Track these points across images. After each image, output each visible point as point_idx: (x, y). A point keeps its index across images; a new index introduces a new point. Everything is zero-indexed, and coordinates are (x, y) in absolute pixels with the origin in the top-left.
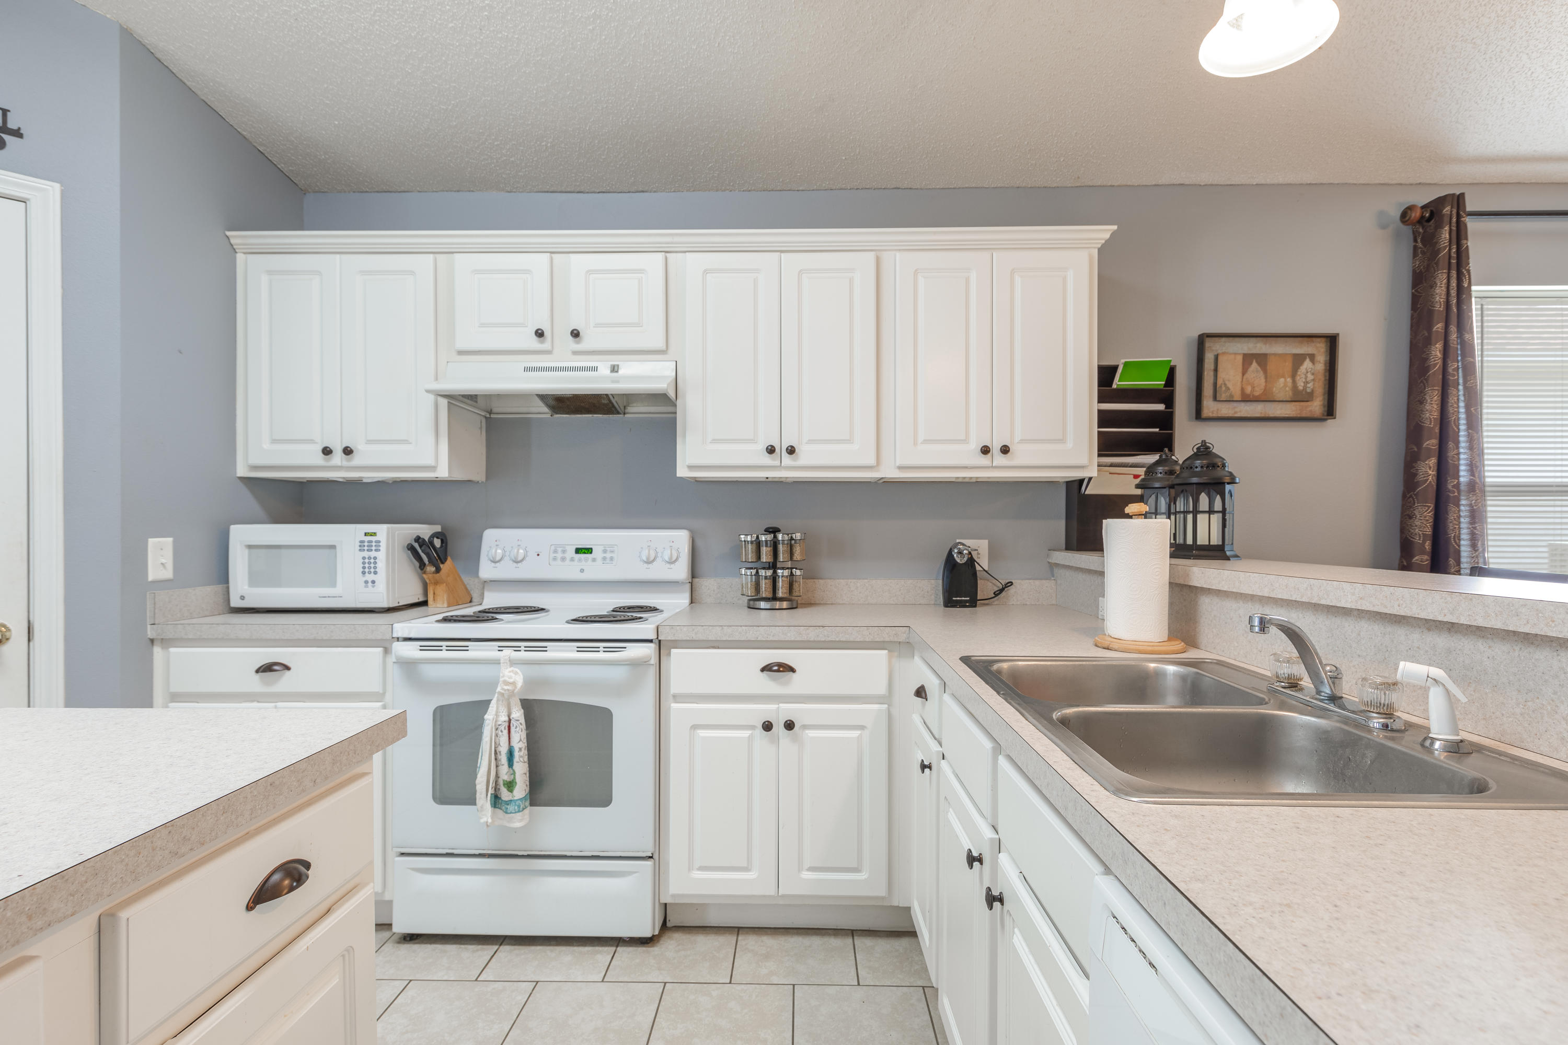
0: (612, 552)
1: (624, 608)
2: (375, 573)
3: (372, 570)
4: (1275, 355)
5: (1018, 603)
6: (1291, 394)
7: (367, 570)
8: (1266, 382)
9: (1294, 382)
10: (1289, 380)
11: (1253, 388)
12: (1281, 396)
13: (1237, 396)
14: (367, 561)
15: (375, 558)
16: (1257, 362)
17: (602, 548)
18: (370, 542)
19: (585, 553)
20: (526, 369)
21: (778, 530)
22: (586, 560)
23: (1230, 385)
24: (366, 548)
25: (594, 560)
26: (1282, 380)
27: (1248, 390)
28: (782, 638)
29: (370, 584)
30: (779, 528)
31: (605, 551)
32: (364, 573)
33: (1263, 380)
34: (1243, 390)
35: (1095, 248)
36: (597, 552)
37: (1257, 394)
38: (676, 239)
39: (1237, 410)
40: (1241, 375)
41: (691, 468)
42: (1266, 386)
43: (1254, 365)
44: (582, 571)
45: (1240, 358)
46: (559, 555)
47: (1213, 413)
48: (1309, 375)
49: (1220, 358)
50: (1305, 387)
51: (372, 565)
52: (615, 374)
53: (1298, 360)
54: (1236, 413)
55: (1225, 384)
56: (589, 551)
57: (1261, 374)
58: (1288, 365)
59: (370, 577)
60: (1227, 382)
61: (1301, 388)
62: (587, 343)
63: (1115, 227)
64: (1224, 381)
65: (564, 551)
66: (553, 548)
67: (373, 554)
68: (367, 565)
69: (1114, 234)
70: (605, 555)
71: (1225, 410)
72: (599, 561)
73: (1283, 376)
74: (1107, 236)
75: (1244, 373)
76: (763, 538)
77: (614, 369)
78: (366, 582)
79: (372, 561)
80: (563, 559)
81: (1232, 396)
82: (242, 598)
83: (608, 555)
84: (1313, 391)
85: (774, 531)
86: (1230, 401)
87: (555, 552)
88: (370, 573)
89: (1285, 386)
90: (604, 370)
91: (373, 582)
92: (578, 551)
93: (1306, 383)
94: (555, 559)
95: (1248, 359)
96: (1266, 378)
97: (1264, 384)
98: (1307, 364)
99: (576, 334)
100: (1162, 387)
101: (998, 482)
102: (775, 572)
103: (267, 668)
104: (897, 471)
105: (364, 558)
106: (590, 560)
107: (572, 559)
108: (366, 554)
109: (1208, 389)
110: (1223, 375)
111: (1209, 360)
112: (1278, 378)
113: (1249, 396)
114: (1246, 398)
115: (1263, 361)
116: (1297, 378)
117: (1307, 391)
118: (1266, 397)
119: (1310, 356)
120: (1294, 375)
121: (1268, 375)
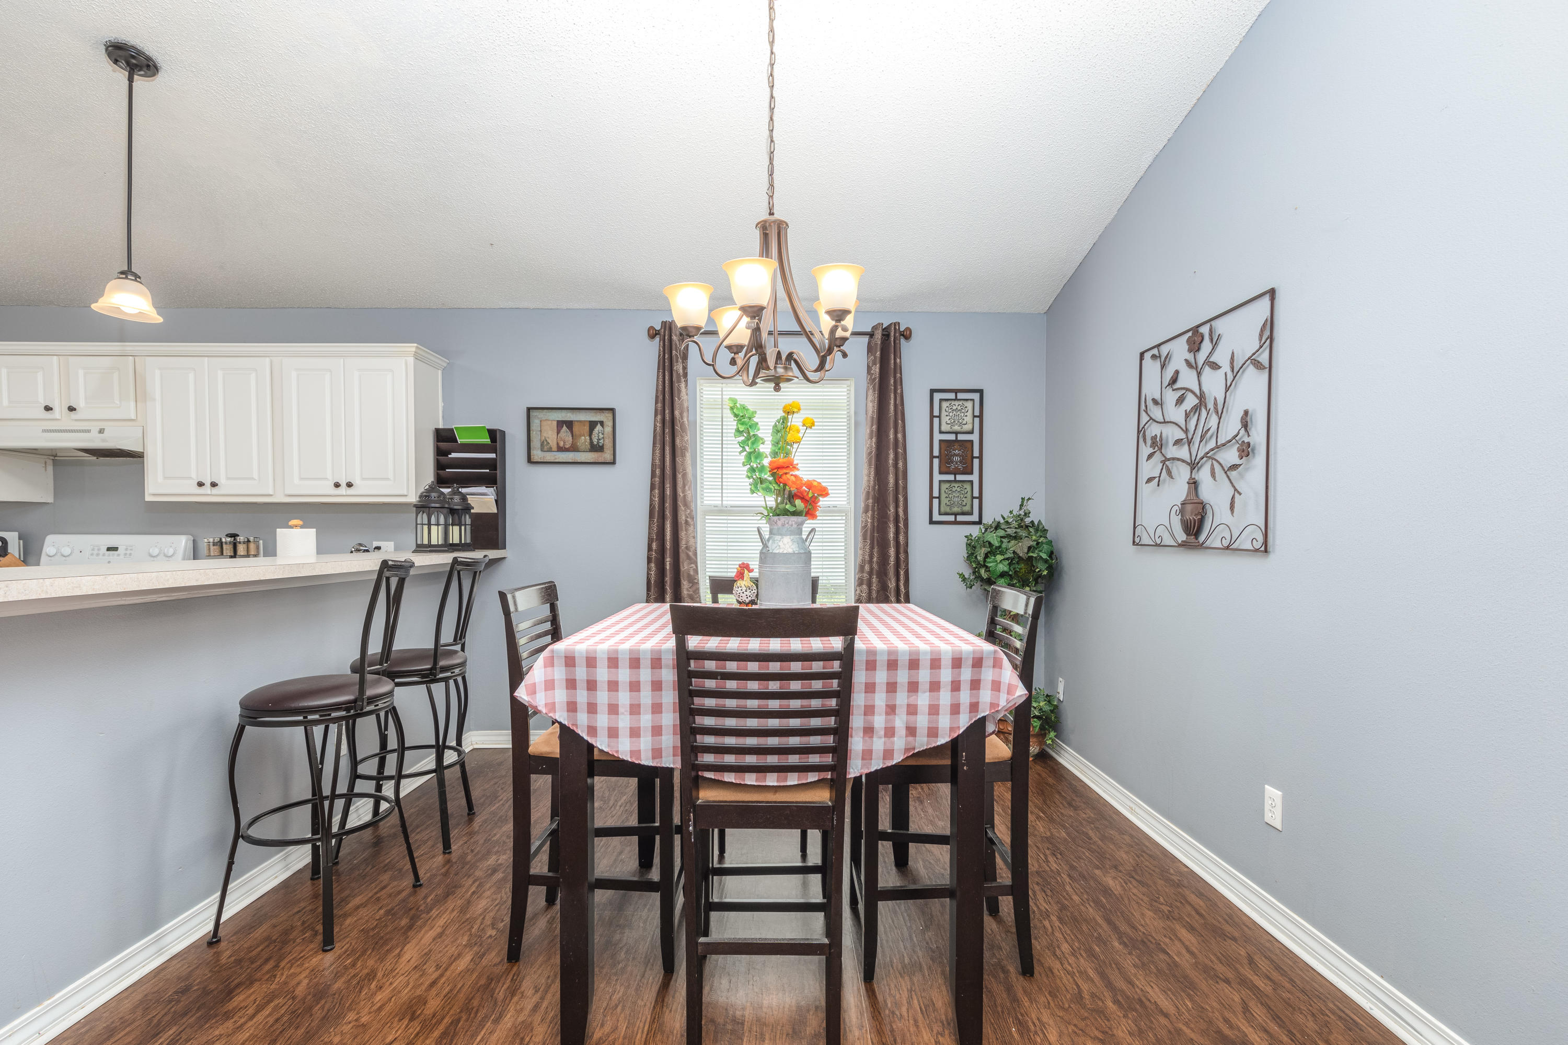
0: (131, 550)
4: (580, 421)
9: (591, 439)
10: (588, 438)
12: (583, 448)
16: (566, 425)
17: (125, 547)
19: (113, 550)
20: (44, 431)
21: (237, 535)
22: (113, 555)
25: (118, 555)
26: (583, 437)
27: (561, 444)
31: (126, 549)
33: (571, 438)
36: (121, 550)
37: (567, 447)
40: (556, 434)
41: (155, 495)
42: (573, 442)
43: (565, 427)
44: (109, 562)
45: (555, 423)
46: (96, 552)
47: (540, 459)
48: (600, 434)
49: (542, 423)
50: (598, 443)
52: (104, 435)
53: (593, 425)
54: (556, 459)
56: (116, 549)
57: (569, 434)
58: (587, 428)
61: (595, 443)
63: (421, 344)
64: (545, 438)
65: (99, 550)
66: (92, 547)
70: (126, 552)
71: (549, 457)
72: (122, 556)
73: (584, 435)
74: (417, 349)
75: (558, 433)
76: (224, 540)
77: (101, 431)
80: (98, 555)
81: (551, 448)
83: (128, 552)
84: (603, 445)
85: (234, 536)
86: (550, 450)
87: (93, 550)
89: (585, 441)
90: (95, 433)
92: (109, 549)
94: (92, 554)
95: (560, 424)
96: (573, 436)
97: (571, 440)
99: (71, 409)
100: (490, 443)
101: (400, 504)
104: (286, 497)
106: (116, 555)
107: (103, 555)
109: (536, 443)
110: (545, 434)
111: (535, 424)
112: (581, 436)
113: (562, 448)
114: (560, 449)
115: (570, 424)
116: (593, 436)
117: (600, 445)
118: (574, 448)
119: (602, 423)
120: (590, 435)
121: (574, 434)
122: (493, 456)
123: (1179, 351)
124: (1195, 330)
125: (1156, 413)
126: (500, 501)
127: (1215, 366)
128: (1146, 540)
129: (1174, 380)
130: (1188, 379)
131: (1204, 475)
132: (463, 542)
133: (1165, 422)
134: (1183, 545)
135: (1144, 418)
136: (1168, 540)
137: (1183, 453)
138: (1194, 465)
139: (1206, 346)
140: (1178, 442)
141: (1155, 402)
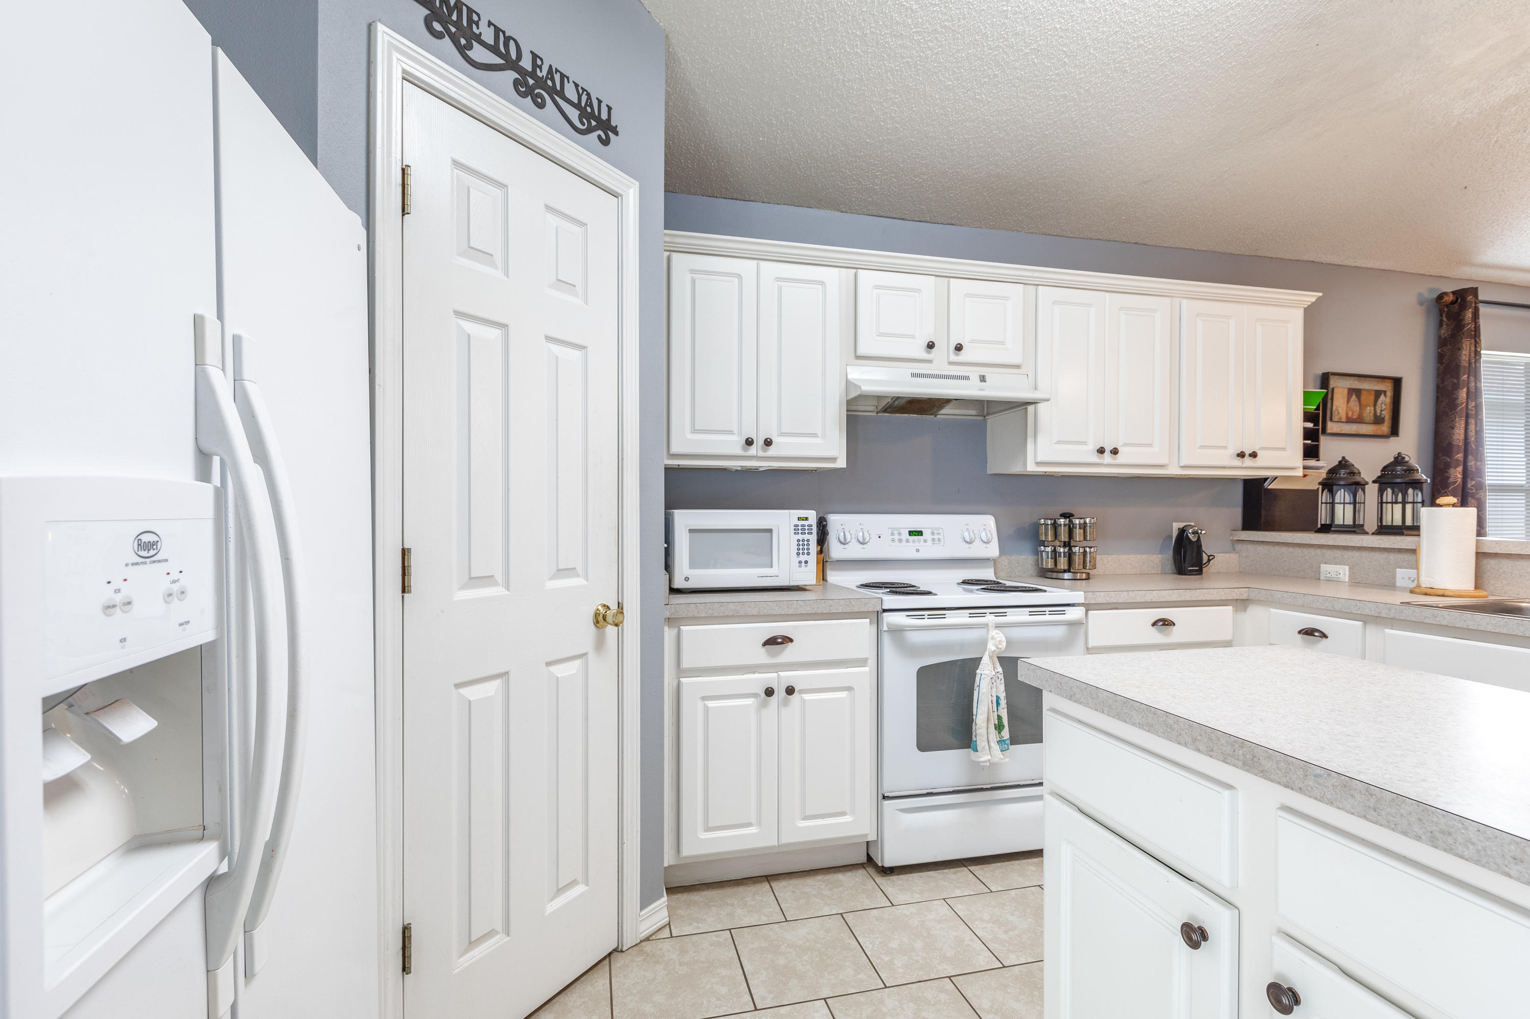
0: (939, 534)
1: (972, 580)
2: (808, 554)
3: (806, 551)
4: (1365, 390)
5: (1216, 571)
7: (801, 551)
8: (1360, 409)
9: (1375, 410)
10: (1372, 408)
13: (1344, 419)
14: (801, 543)
15: (808, 540)
16: (1355, 394)
17: (930, 531)
18: (803, 526)
19: (915, 535)
20: (914, 375)
21: (1072, 515)
22: (919, 541)
24: (800, 531)
25: (925, 541)
26: (1368, 408)
27: (1350, 414)
28: (1169, 599)
29: (803, 564)
30: (1071, 514)
31: (933, 533)
32: (798, 554)
33: (1357, 409)
34: (1347, 414)
35: (1302, 307)
36: (927, 534)
38: (1036, 274)
40: (1346, 403)
41: (1038, 464)
42: (1360, 412)
44: (918, 551)
45: (1346, 391)
46: (897, 537)
50: (1381, 414)
51: (806, 547)
52: (983, 384)
53: (1378, 394)
56: (920, 533)
57: (1357, 403)
58: (1372, 398)
59: (803, 558)
60: (1339, 409)
61: (1378, 414)
62: (963, 356)
63: (1321, 294)
65: (899, 534)
66: (890, 531)
67: (806, 537)
68: (801, 547)
69: (1319, 299)
70: (933, 537)
72: (930, 542)
73: (1369, 406)
74: (1314, 300)
75: (1348, 401)
77: (982, 379)
78: (800, 562)
79: (806, 543)
80: (900, 541)
81: (1341, 418)
82: (687, 579)
83: (936, 537)
84: (1386, 416)
85: (1069, 516)
87: (892, 534)
88: (803, 554)
89: (1370, 412)
90: (975, 378)
91: (806, 562)
92: (911, 533)
93: (1382, 411)
94: (893, 540)
96: (1360, 406)
98: (1382, 397)
99: (959, 348)
100: (1312, 411)
101: (1200, 478)
102: (1070, 549)
103: (771, 642)
104: (1180, 469)
105: (798, 541)
106: (922, 542)
107: (907, 541)
108: (800, 537)
112: (1367, 406)
113: (1350, 418)
114: (1349, 421)
115: (1357, 392)
116: (1377, 407)
117: (1383, 416)
118: (1360, 420)
119: (1385, 392)
120: (1375, 405)
121: (1362, 403)
122: (1312, 425)
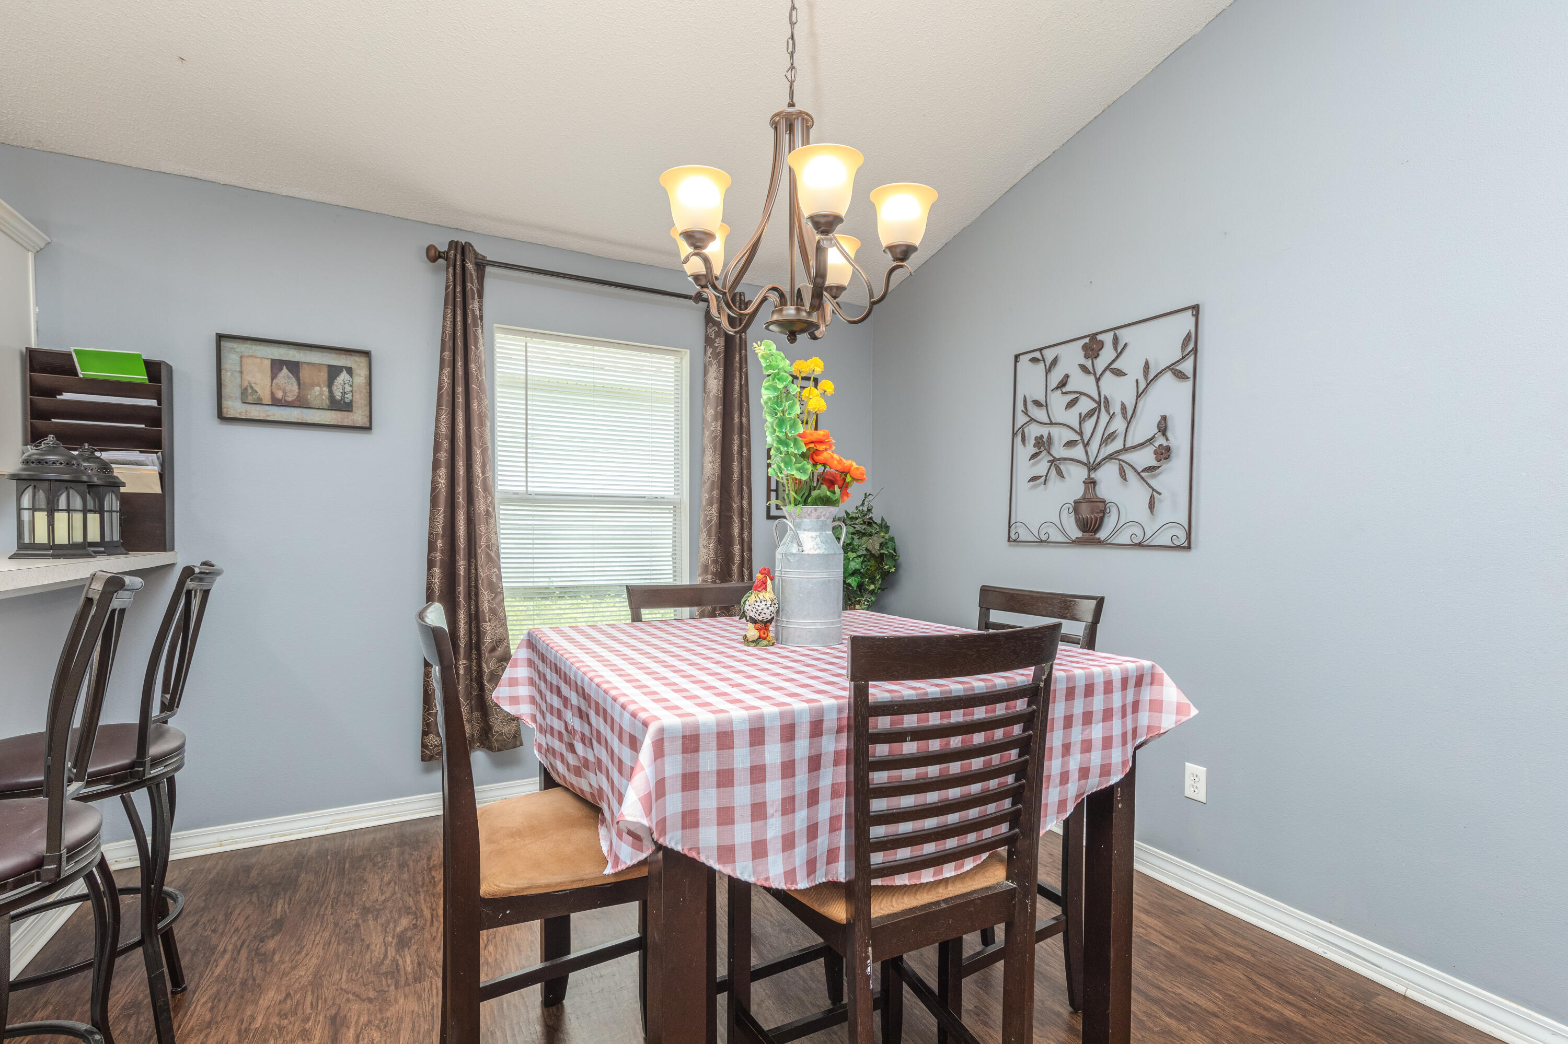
4: (308, 364)
6: (328, 402)
8: (299, 388)
9: (331, 392)
10: (325, 389)
11: (285, 393)
12: (317, 403)
13: (267, 399)
16: (287, 368)
23: (257, 388)
26: (317, 388)
27: (279, 395)
33: (295, 387)
34: (272, 394)
37: (289, 399)
39: (269, 413)
40: (269, 379)
42: (299, 393)
43: (285, 371)
45: (268, 363)
47: (240, 414)
48: (347, 386)
49: (244, 360)
50: (343, 397)
53: (334, 372)
54: (268, 416)
55: (252, 387)
57: (294, 380)
58: (324, 375)
60: (253, 385)
61: (339, 398)
64: (249, 383)
71: (256, 412)
73: (319, 385)
75: (273, 377)
81: (260, 399)
84: (352, 401)
86: (259, 402)
89: (321, 394)
93: (344, 393)
95: (277, 365)
96: (299, 384)
97: (297, 391)
98: (344, 376)
109: (232, 388)
110: (248, 378)
111: (231, 360)
112: (313, 385)
113: (281, 400)
114: (277, 402)
115: (294, 367)
116: (334, 388)
117: (347, 401)
118: (301, 403)
119: (350, 371)
120: (330, 384)
121: (301, 382)
122: (153, 403)
123: (1071, 358)
124: (1093, 337)
125: (1040, 414)
126: (166, 476)
127: (1119, 373)
128: (1024, 535)
129: (1063, 384)
130: (1081, 382)
131: (1107, 476)
132: (107, 539)
133: (1051, 423)
134: (1077, 542)
135: (1021, 419)
136: (1056, 536)
137: (1078, 452)
138: (1092, 467)
139: (1107, 354)
140: (1070, 444)
141: (1037, 403)
